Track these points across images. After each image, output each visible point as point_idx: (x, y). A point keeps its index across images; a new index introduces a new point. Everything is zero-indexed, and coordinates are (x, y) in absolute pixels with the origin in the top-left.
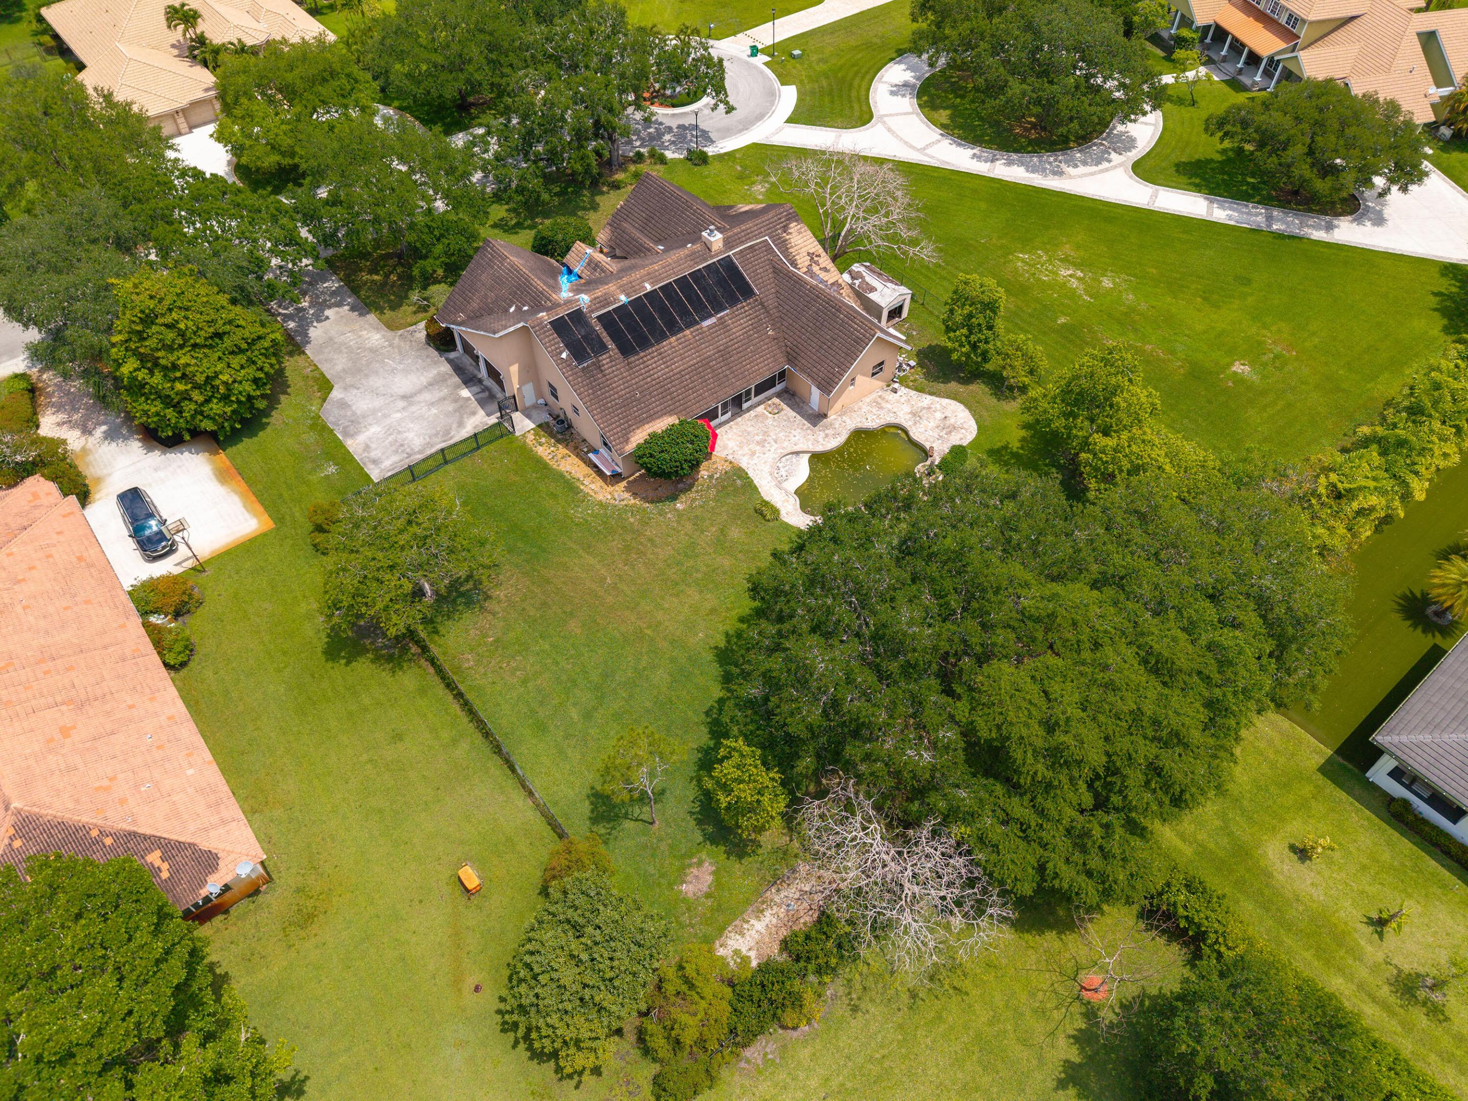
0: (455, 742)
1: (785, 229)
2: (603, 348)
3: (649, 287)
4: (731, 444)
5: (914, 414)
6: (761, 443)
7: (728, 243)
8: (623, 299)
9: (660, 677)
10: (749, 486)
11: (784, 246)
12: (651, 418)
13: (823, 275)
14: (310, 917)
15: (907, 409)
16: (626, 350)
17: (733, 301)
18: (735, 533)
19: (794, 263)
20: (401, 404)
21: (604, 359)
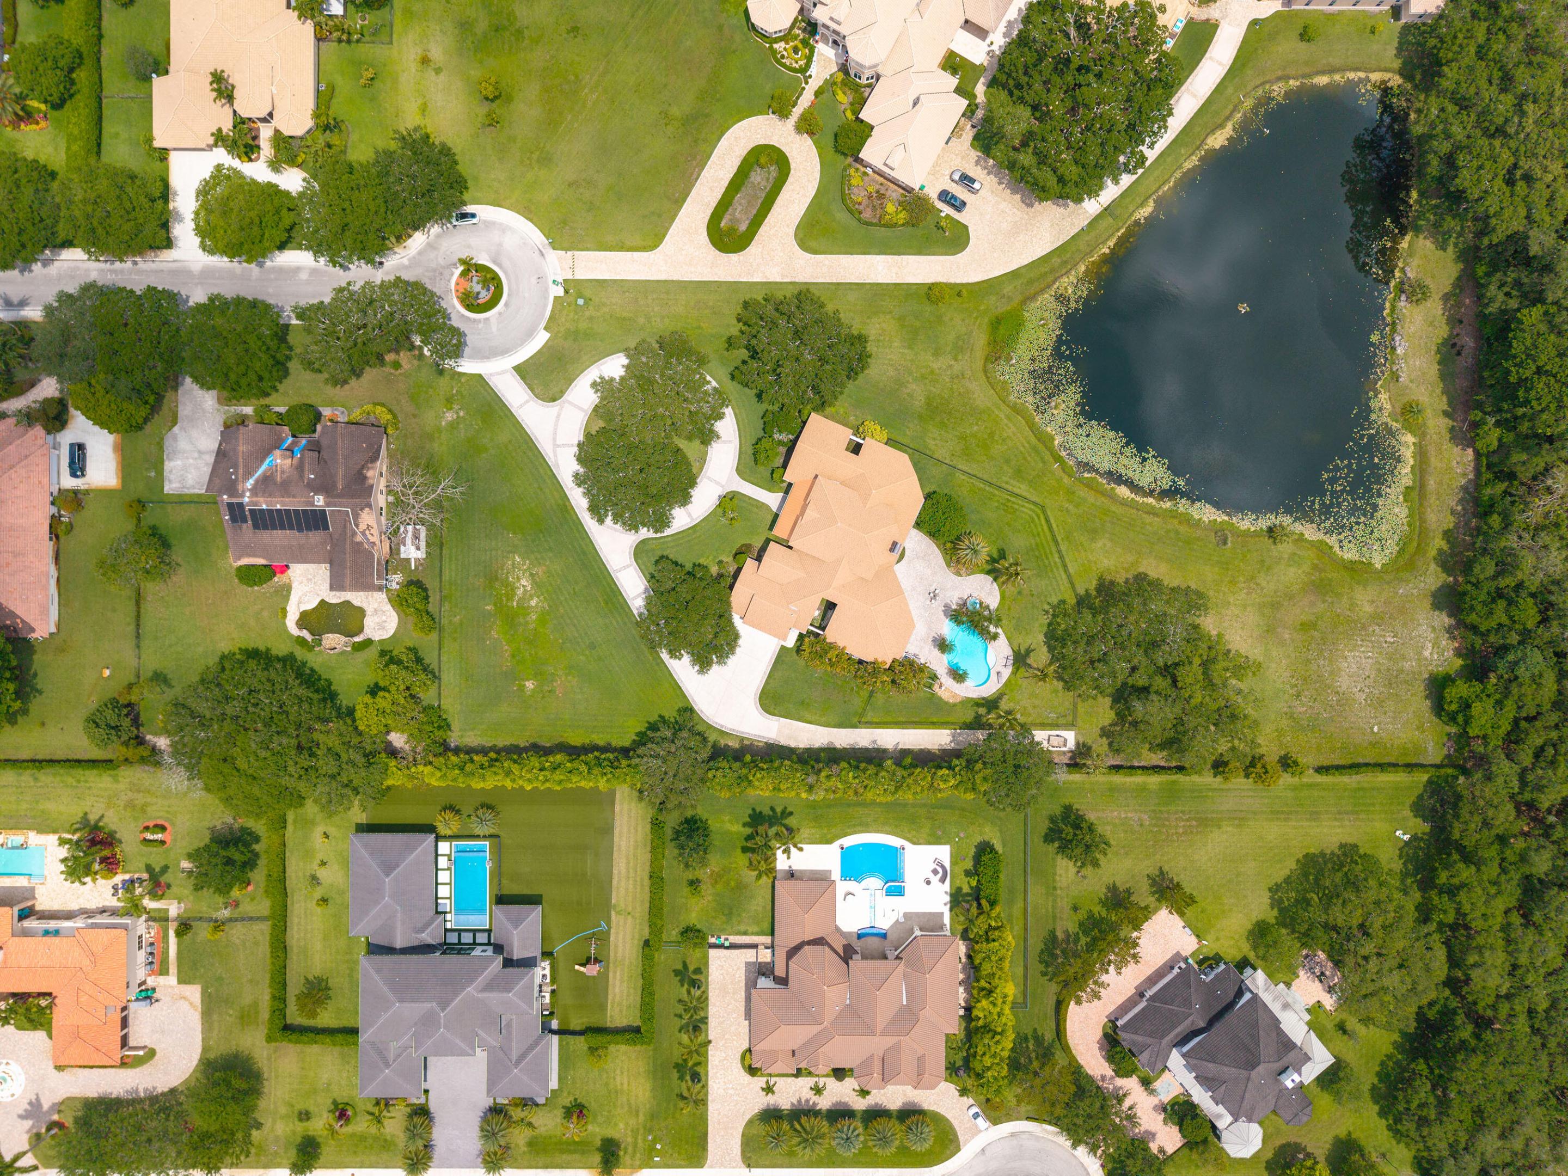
0: (129, 624)
1: (362, 509)
2: (246, 521)
3: (279, 507)
4: (298, 572)
5: (376, 610)
6: (309, 580)
7: (328, 505)
8: (264, 507)
9: (200, 649)
10: (287, 598)
11: (356, 516)
12: (255, 556)
13: (369, 537)
14: (63, 651)
15: (376, 606)
16: (256, 526)
17: (317, 528)
18: (265, 614)
19: (357, 526)
20: (196, 455)
21: (244, 526)
